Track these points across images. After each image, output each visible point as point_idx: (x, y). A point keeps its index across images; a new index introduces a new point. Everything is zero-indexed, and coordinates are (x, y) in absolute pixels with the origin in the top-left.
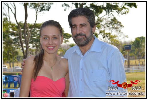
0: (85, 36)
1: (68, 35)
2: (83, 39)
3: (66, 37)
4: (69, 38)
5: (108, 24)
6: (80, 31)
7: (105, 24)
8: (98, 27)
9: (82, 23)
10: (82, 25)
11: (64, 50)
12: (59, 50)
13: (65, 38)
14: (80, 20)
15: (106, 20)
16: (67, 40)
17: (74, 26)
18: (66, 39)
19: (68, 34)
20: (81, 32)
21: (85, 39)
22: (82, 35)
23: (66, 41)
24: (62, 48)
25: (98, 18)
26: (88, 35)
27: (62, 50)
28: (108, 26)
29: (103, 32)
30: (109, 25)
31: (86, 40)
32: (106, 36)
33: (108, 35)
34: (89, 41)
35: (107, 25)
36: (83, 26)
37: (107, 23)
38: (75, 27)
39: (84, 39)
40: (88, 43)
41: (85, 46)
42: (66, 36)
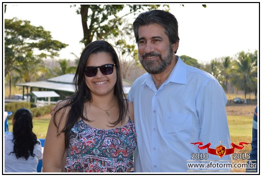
0: (160, 56)
1: (59, 45)
2: (156, 62)
3: (55, 48)
4: (59, 49)
5: (128, 30)
6: (151, 49)
7: (123, 29)
8: (113, 34)
9: (156, 36)
10: (155, 40)
11: (48, 71)
12: (39, 70)
13: (53, 49)
14: (153, 30)
15: (126, 23)
16: (56, 53)
17: (142, 40)
18: (54, 51)
19: (58, 42)
20: (153, 50)
21: (160, 61)
22: (154, 55)
23: (53, 54)
24: (46, 66)
25: (116, 17)
26: (165, 55)
27: (45, 69)
28: (128, 34)
29: (123, 43)
30: (129, 32)
31: (162, 64)
32: (127, 50)
33: (131, 50)
34: (165, 65)
35: (126, 31)
36: (157, 40)
37: (127, 28)
38: (143, 42)
39: (158, 61)
40: (165, 69)
41: (159, 73)
42: (55, 46)
